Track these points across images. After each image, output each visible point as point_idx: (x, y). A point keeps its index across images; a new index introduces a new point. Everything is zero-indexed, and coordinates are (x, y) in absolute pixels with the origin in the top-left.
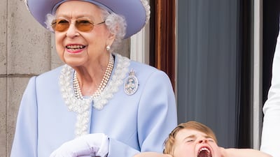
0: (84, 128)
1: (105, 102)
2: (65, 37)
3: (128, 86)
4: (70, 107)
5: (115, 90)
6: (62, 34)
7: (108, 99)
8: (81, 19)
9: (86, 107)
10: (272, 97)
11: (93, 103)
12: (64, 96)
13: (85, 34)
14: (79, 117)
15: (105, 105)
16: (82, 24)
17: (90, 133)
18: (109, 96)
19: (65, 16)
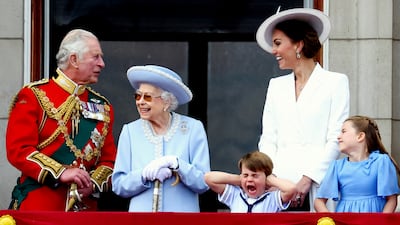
0: (160, 152)
4: (151, 141)
7: (172, 137)
9: (161, 141)
11: (163, 139)
14: (156, 146)
15: (170, 140)
18: (172, 134)
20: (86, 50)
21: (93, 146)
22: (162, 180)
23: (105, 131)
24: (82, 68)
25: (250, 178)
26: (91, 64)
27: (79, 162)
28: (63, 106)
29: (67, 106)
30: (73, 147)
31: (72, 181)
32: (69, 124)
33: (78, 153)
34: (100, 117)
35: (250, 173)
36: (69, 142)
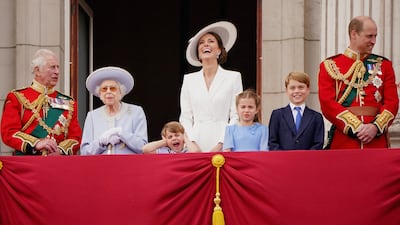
6: (105, 93)
8: (112, 87)
19: (105, 86)
20: (45, 63)
21: (61, 125)
22: (113, 144)
23: (70, 116)
24: (43, 75)
25: (174, 138)
26: (49, 72)
27: (51, 135)
28: (36, 102)
29: (39, 101)
30: (45, 127)
31: (44, 148)
32: (41, 112)
33: (49, 130)
34: (66, 107)
35: (173, 134)
36: (42, 123)
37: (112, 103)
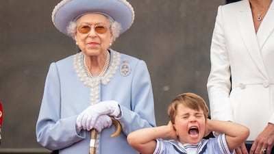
0: (97, 97)
1: (108, 80)
2: (88, 36)
3: (123, 70)
4: (85, 83)
5: (114, 72)
6: (85, 35)
7: (110, 78)
8: (99, 25)
9: (97, 83)
10: (211, 79)
11: (101, 81)
12: (79, 76)
13: (101, 36)
14: (92, 90)
15: (108, 82)
16: (99, 28)
17: (101, 101)
18: (111, 76)
19: (87, 23)
37: (96, 52)
